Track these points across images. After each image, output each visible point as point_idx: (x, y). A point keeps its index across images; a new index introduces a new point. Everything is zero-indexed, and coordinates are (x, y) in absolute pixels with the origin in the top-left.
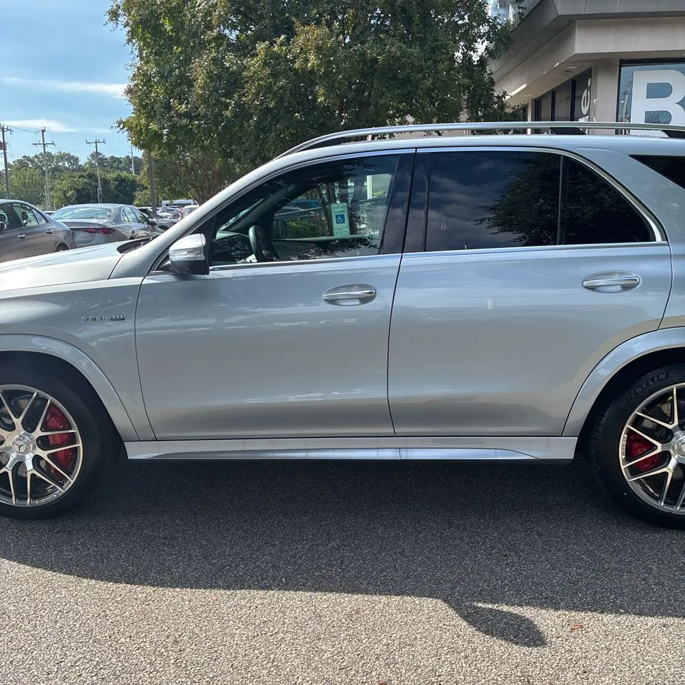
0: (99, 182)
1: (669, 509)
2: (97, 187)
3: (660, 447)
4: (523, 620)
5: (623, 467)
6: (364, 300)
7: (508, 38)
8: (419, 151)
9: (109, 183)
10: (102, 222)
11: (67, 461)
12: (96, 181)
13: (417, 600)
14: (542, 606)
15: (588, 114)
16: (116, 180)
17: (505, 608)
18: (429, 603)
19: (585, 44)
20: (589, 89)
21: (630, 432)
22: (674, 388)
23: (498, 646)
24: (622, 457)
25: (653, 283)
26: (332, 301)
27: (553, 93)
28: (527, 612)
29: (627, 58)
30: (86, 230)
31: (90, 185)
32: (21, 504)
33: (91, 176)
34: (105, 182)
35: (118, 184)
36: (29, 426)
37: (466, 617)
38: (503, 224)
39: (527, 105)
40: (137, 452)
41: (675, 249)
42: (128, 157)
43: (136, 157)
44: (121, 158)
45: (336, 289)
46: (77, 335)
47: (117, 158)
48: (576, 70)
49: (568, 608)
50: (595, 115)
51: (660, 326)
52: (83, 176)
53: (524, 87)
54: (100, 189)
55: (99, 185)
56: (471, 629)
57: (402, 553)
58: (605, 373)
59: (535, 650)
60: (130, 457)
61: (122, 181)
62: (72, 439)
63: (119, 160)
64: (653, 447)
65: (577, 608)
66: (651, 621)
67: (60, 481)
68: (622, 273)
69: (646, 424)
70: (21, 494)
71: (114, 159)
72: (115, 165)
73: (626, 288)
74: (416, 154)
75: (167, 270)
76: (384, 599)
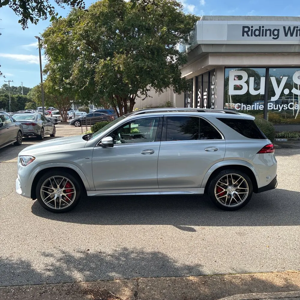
0: (10, 98)
1: (227, 206)
2: (9, 100)
3: (224, 190)
4: (191, 228)
5: (216, 195)
6: (151, 153)
7: (186, 60)
8: (164, 116)
9: (14, 99)
10: (31, 121)
11: (71, 197)
12: (8, 98)
13: (167, 226)
14: (196, 226)
15: (214, 84)
16: (17, 97)
17: (187, 226)
18: (169, 226)
19: (212, 62)
20: (214, 76)
21: (217, 187)
22: (227, 175)
23: (186, 232)
24: (215, 192)
25: (222, 149)
26: (143, 154)
27: (202, 75)
28: (192, 227)
29: (227, 66)
30: (26, 124)
31: (6, 99)
32: (58, 209)
33: (6, 96)
34: (13, 99)
35: (18, 100)
36: (61, 187)
37: (178, 228)
38: (185, 131)
39: (193, 78)
40: (90, 194)
41: (227, 141)
42: (20, 87)
43: (24, 87)
44: (17, 87)
45: (144, 151)
46: (74, 161)
47: (15, 87)
48: (209, 69)
49: (202, 226)
50: (216, 85)
51: (223, 160)
52: (2, 96)
53: (192, 73)
54: (10, 101)
55: (10, 100)
56: (179, 230)
57: (162, 217)
58: (211, 172)
59: (194, 232)
60: (88, 195)
61: (20, 98)
62: (73, 190)
63: (16, 88)
64: (223, 190)
65: (204, 226)
66: (220, 227)
67: (69, 202)
68: (214, 147)
69: (221, 185)
70: (58, 206)
71: (13, 87)
72: (14, 90)
73: (215, 151)
74: (163, 117)
75: (100, 145)
76: (158, 225)
